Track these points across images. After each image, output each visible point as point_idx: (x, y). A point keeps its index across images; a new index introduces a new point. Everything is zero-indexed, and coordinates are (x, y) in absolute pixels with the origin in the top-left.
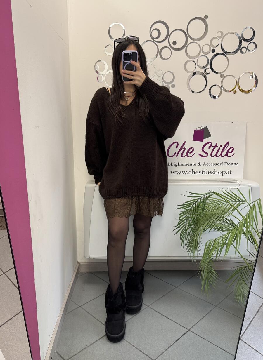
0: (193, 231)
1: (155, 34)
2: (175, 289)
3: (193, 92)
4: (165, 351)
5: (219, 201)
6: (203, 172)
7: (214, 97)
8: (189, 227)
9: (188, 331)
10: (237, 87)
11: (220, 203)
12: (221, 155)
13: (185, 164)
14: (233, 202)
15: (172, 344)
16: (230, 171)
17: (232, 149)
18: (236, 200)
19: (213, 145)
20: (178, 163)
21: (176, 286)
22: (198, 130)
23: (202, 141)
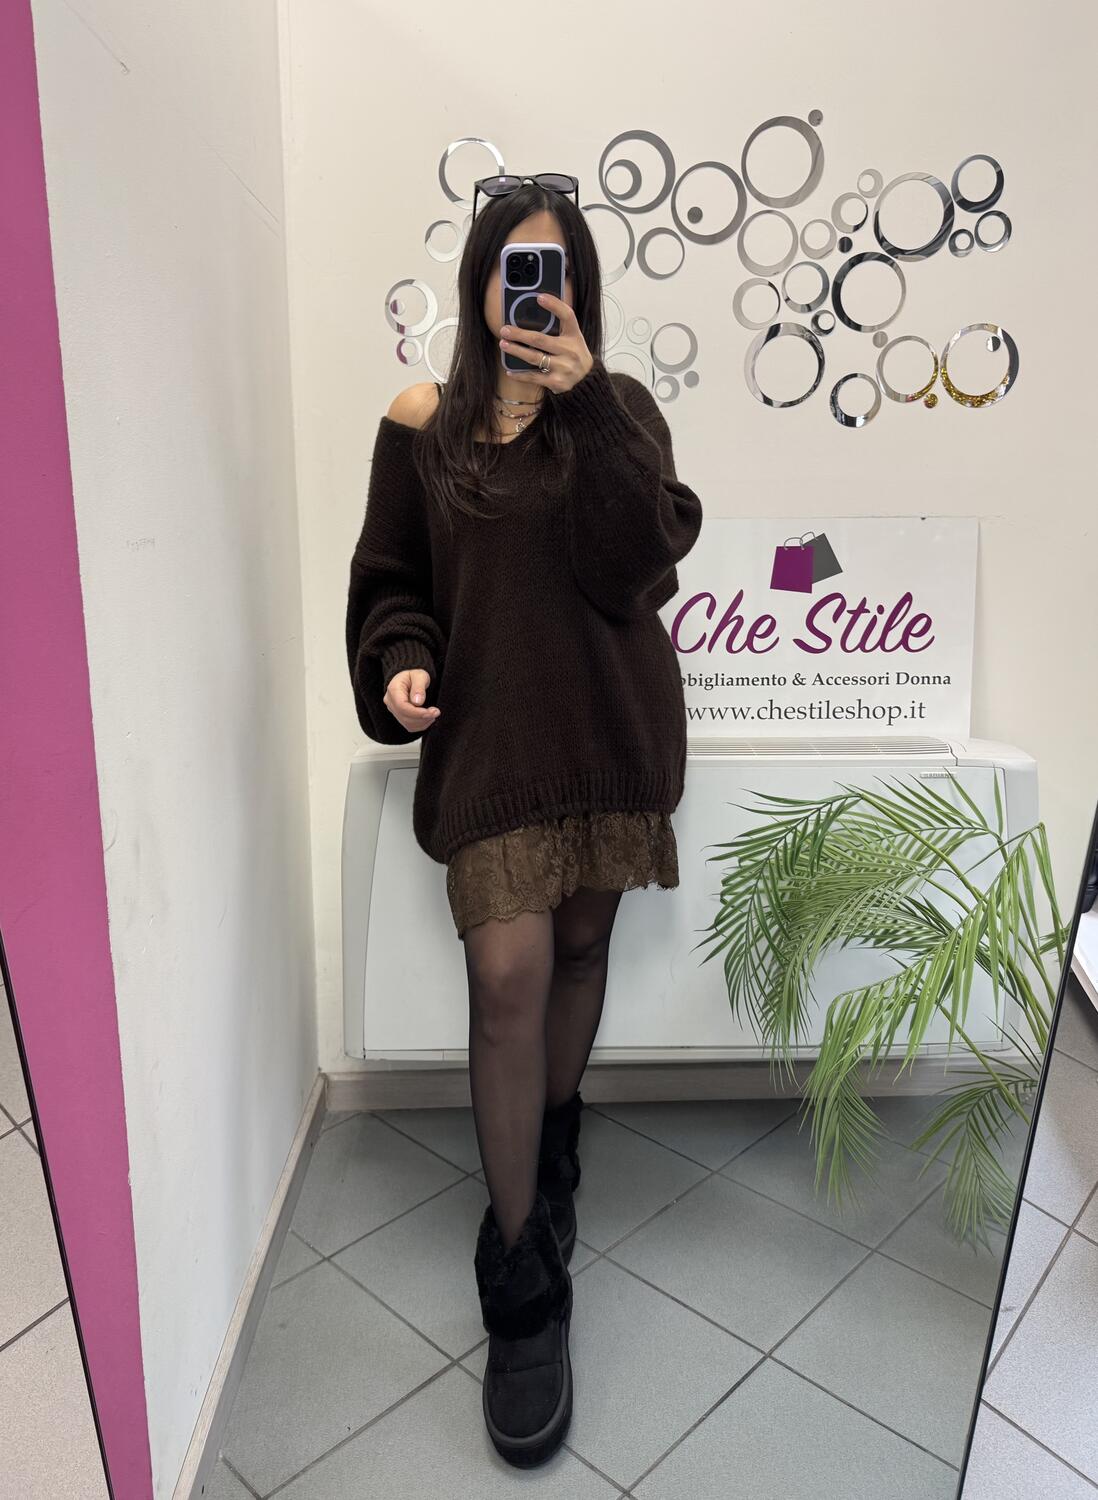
0: (775, 950)
1: (620, 181)
2: (709, 1181)
3: (768, 401)
4: (673, 1448)
5: (877, 828)
6: (811, 708)
7: (850, 422)
8: (761, 932)
9: (764, 1359)
10: (939, 381)
11: (882, 835)
12: (881, 643)
13: (743, 681)
14: (936, 829)
15: (701, 1420)
16: (917, 706)
17: (924, 620)
18: (944, 823)
19: (849, 607)
20: (717, 675)
21: (714, 1168)
22: (791, 548)
23: (809, 590)
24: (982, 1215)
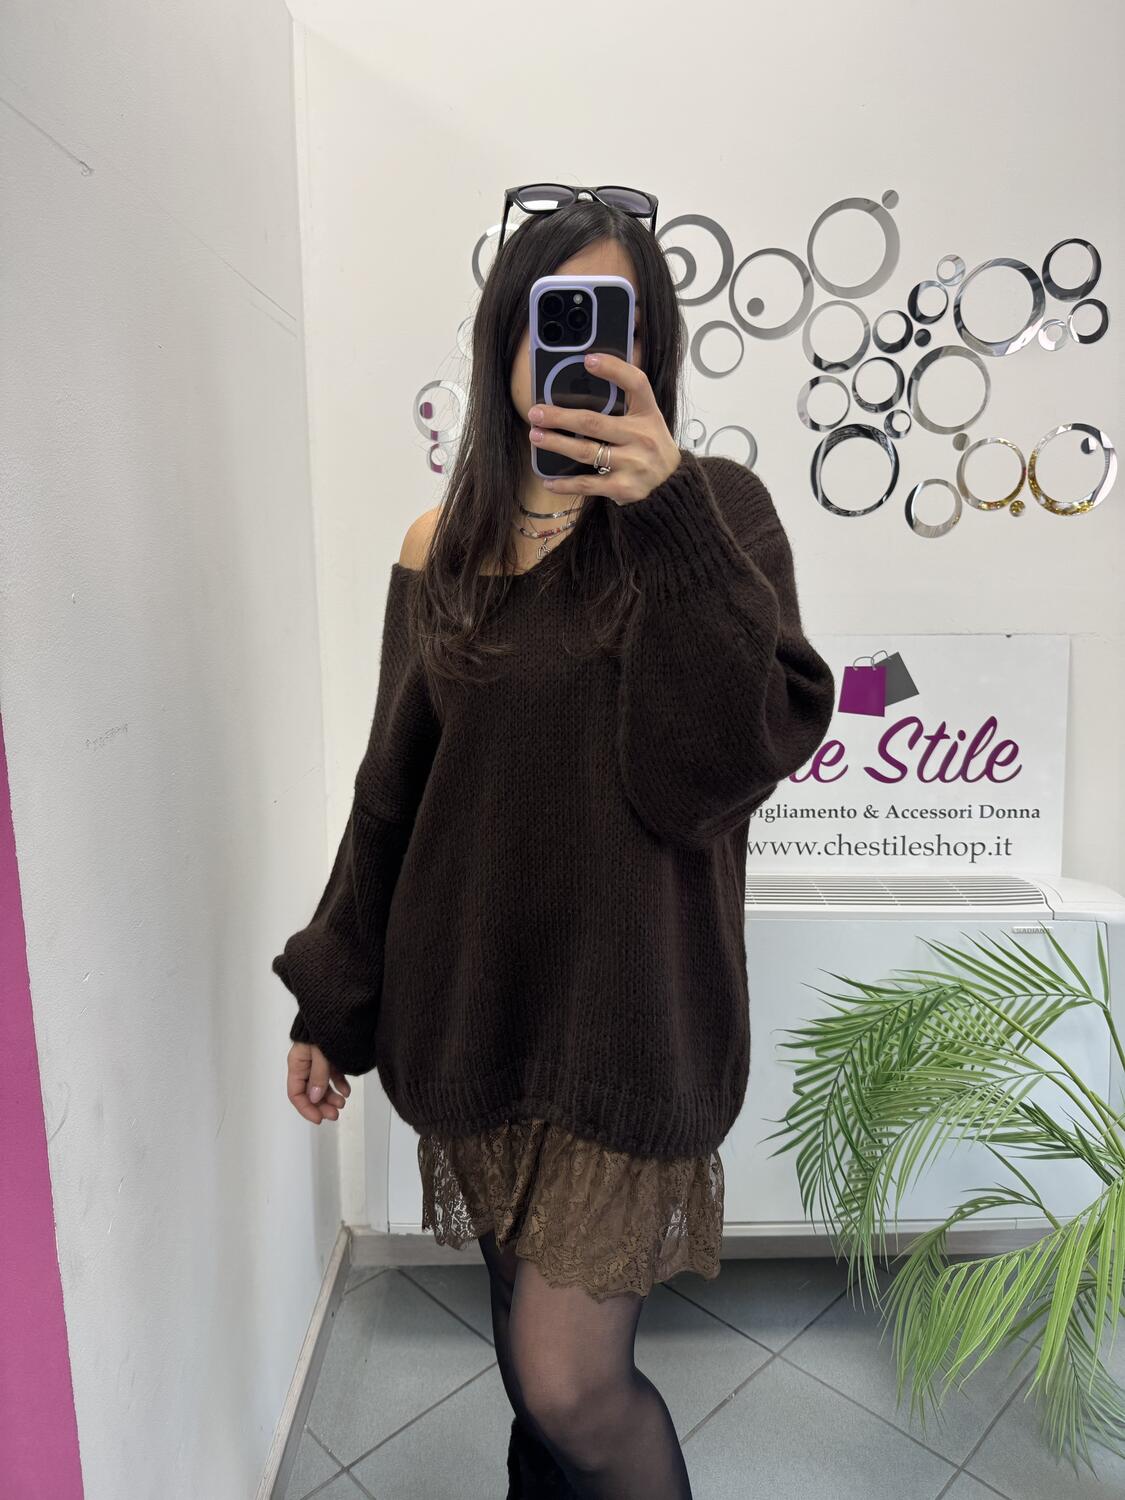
2: (771, 1366)
6: (885, 844)
7: (927, 532)
10: (1026, 487)
11: (971, 999)
12: (963, 772)
13: (807, 813)
14: (1032, 995)
16: (1002, 842)
17: (1010, 748)
18: (1043, 989)
19: (925, 733)
20: (779, 806)
21: (775, 1350)
22: (861, 668)
23: (881, 713)
24: (1081, 1419)
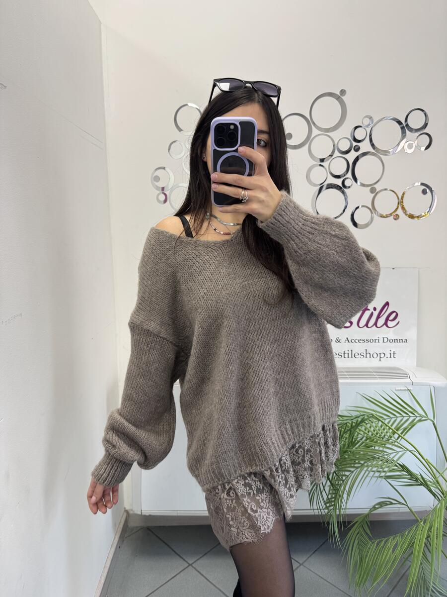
6: (344, 353)
10: (400, 208)
12: (376, 324)
14: (404, 417)
16: (392, 352)
17: (395, 314)
18: (408, 414)
21: (301, 562)
